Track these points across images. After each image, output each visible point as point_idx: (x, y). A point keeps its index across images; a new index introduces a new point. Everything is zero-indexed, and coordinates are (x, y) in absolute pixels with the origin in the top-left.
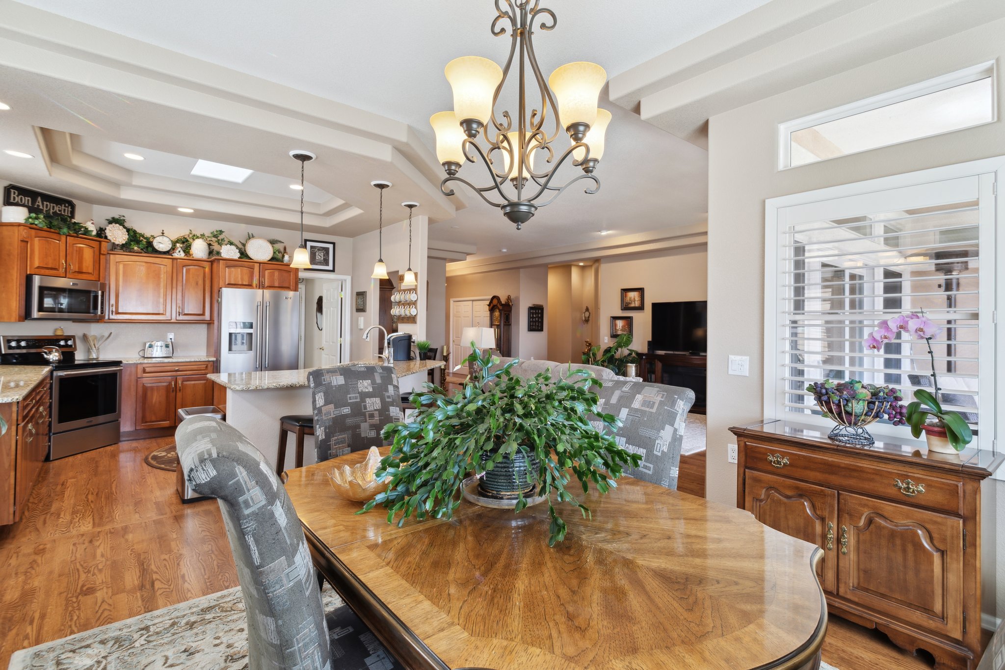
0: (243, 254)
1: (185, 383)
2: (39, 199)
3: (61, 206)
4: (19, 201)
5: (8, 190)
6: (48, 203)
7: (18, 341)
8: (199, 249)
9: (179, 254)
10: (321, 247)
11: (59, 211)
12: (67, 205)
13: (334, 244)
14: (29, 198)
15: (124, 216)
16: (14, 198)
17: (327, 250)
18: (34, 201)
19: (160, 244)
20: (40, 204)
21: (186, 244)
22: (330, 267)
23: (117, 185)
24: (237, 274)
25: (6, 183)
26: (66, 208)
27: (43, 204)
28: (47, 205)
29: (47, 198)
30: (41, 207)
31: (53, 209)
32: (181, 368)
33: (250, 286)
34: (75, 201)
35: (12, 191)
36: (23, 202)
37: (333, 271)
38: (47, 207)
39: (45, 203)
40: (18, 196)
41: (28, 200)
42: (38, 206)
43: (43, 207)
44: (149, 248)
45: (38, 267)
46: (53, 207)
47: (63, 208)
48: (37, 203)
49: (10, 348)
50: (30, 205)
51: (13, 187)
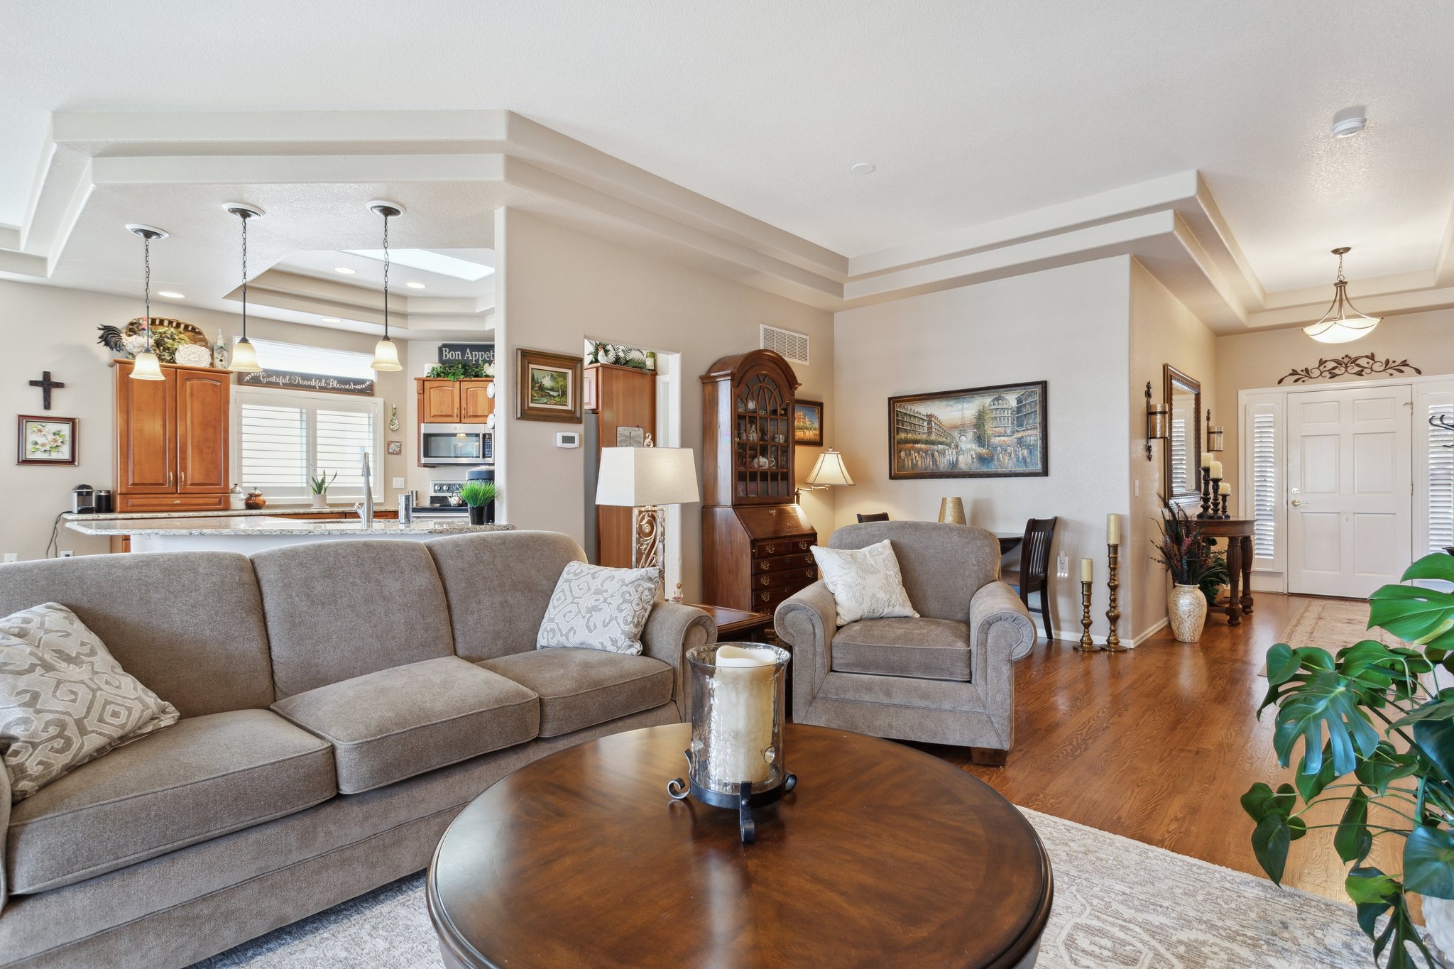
2: (468, 350)
4: (450, 357)
5: (441, 349)
6: (477, 353)
11: (487, 357)
14: (459, 353)
16: (446, 355)
18: (463, 354)
20: (470, 355)
25: (440, 344)
27: (472, 355)
28: (476, 355)
29: (474, 348)
30: (470, 358)
31: (482, 357)
35: (444, 349)
36: (454, 357)
38: (475, 357)
39: (474, 353)
40: (449, 353)
42: (468, 357)
43: (472, 357)
45: (434, 416)
46: (482, 355)
48: (466, 355)
49: (435, 491)
50: (460, 358)
51: (444, 346)
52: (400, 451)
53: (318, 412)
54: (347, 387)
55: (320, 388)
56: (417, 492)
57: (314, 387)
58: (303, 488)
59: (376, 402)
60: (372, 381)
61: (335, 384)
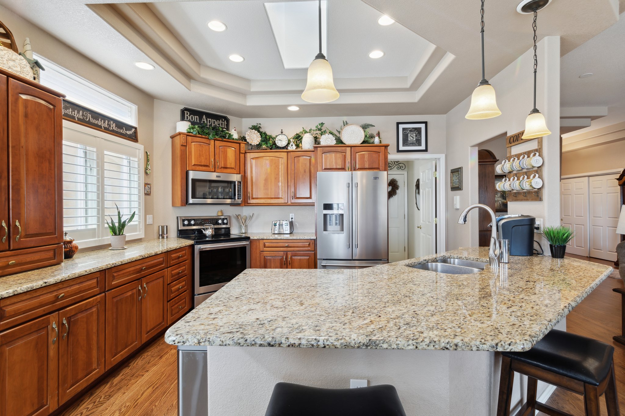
0: (339, 141)
1: (293, 257)
2: (204, 117)
3: (220, 121)
4: (191, 119)
5: (183, 112)
6: (210, 119)
7: (189, 221)
8: (307, 142)
9: (292, 148)
10: (413, 128)
11: (218, 124)
12: (223, 120)
13: (426, 123)
14: (197, 117)
15: (260, 124)
16: (187, 117)
17: (419, 130)
18: (201, 118)
19: (281, 142)
20: (205, 120)
21: (298, 138)
22: (423, 147)
23: (243, 94)
24: (333, 159)
25: (182, 107)
26: (223, 122)
27: (207, 120)
28: (210, 121)
29: (209, 115)
30: (206, 122)
31: (214, 124)
32: (291, 245)
33: (343, 169)
34: (229, 117)
35: (186, 112)
36: (193, 120)
37: (426, 150)
38: (209, 123)
40: (189, 116)
41: (197, 118)
42: (204, 122)
43: (207, 122)
44: (274, 147)
45: (194, 165)
46: (214, 122)
47: (221, 122)
48: (203, 120)
49: (184, 225)
50: (198, 121)
51: (186, 109)
52: (150, 192)
53: (106, 152)
54: (121, 131)
55: (105, 128)
56: (167, 226)
57: (100, 127)
58: (94, 229)
59: (139, 148)
60: (136, 128)
61: (113, 126)
